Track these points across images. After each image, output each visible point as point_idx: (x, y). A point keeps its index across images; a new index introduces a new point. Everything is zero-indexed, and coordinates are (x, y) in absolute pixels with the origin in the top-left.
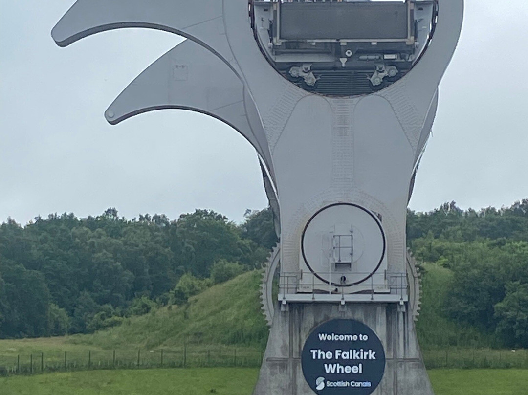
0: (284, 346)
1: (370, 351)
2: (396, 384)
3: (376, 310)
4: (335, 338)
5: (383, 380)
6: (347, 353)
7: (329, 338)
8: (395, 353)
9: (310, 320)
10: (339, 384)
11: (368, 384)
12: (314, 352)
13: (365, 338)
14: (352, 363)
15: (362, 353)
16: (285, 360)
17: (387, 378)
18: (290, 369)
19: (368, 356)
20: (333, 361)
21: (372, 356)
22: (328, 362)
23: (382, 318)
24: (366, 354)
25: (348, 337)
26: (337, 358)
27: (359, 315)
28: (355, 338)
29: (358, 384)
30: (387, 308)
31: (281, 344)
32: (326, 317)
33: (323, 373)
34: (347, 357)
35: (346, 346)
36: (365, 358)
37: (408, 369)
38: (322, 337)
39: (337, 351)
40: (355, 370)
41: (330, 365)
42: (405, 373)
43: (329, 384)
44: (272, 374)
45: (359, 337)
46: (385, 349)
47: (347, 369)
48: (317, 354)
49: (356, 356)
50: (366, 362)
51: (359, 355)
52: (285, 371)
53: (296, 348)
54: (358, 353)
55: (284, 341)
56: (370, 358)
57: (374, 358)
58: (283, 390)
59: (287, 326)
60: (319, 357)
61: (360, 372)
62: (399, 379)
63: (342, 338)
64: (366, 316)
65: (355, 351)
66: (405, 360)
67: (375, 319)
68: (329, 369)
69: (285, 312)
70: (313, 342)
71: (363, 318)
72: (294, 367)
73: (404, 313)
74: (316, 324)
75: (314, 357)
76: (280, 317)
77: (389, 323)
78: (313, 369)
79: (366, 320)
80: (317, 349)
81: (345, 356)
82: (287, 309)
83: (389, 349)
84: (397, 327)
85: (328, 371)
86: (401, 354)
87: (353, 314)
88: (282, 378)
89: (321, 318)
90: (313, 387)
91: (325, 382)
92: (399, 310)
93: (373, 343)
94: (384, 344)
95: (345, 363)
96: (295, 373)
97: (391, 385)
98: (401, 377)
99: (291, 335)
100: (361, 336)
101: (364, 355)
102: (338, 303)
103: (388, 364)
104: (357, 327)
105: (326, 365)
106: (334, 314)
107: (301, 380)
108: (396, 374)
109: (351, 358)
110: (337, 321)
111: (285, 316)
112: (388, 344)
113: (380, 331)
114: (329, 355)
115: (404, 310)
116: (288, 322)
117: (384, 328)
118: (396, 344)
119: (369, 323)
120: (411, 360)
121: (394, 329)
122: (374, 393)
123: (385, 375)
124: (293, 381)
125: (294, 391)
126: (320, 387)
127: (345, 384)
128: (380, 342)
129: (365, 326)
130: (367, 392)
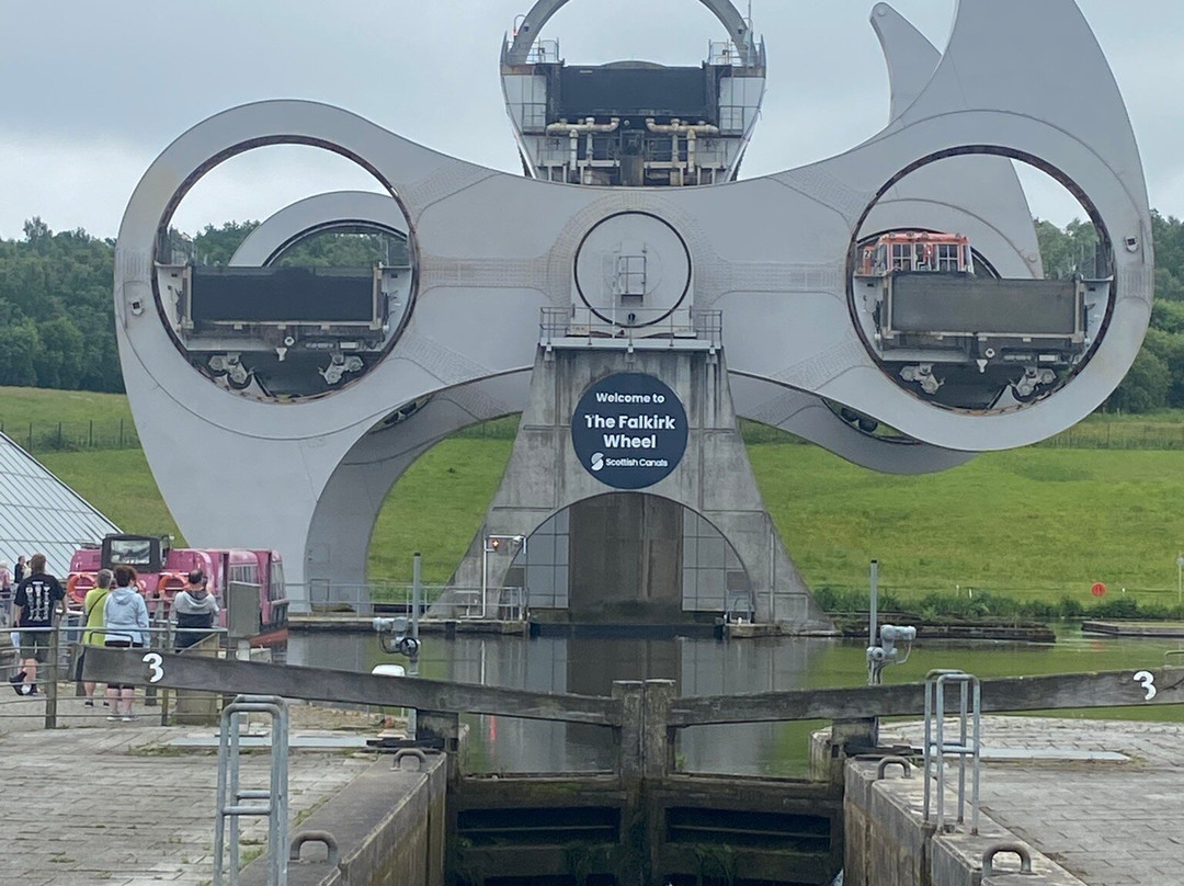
0: (547, 411)
1: (667, 417)
2: (702, 463)
3: (676, 360)
4: (618, 398)
5: (685, 458)
6: (635, 420)
7: (611, 398)
8: (702, 420)
9: (584, 373)
10: (623, 462)
11: (663, 463)
13: (661, 399)
14: (642, 433)
15: (656, 421)
16: (549, 429)
17: (690, 454)
18: (556, 442)
19: (664, 424)
20: (615, 431)
21: (669, 424)
22: (609, 432)
23: (684, 371)
24: (661, 421)
25: (638, 397)
26: (621, 426)
27: (653, 368)
28: (647, 399)
29: (651, 463)
30: (692, 358)
31: (544, 406)
32: (607, 370)
34: (636, 426)
35: (634, 410)
36: (661, 427)
37: (718, 442)
38: (601, 398)
39: (621, 417)
40: (647, 443)
41: (612, 437)
42: (715, 448)
44: (532, 448)
45: (652, 398)
46: (688, 415)
47: (636, 442)
49: (647, 424)
50: (661, 433)
51: (652, 423)
52: (549, 444)
53: (564, 412)
54: (651, 420)
55: (548, 403)
56: (667, 427)
57: (673, 427)
58: (546, 469)
59: (553, 381)
60: (597, 426)
61: (653, 446)
62: (706, 456)
63: (628, 399)
64: (662, 369)
65: (646, 417)
66: (715, 430)
67: (675, 373)
68: (610, 441)
69: (550, 362)
70: (588, 405)
71: (658, 372)
72: (562, 439)
73: (715, 365)
74: (593, 379)
75: (590, 425)
76: (543, 370)
77: (694, 379)
79: (663, 375)
81: (633, 423)
82: (553, 359)
83: (693, 415)
84: (705, 385)
86: (710, 423)
87: (645, 365)
88: (548, 453)
89: (599, 372)
90: (588, 466)
92: (708, 361)
94: (687, 408)
95: (632, 434)
96: (562, 446)
97: (695, 465)
98: (709, 454)
99: (558, 395)
100: (655, 396)
101: (659, 423)
102: (623, 351)
103: (694, 437)
104: (650, 384)
105: (606, 436)
106: (619, 366)
107: (571, 456)
108: (702, 451)
109: (641, 427)
111: (550, 368)
112: (693, 408)
113: (682, 391)
114: (610, 423)
115: (715, 361)
116: (553, 376)
117: (688, 386)
118: (703, 408)
119: (667, 381)
120: (724, 430)
121: (700, 387)
122: (672, 476)
123: (688, 451)
124: (560, 458)
125: (561, 473)
126: (598, 466)
127: (631, 463)
128: (681, 406)
129: (661, 383)
130: (662, 473)
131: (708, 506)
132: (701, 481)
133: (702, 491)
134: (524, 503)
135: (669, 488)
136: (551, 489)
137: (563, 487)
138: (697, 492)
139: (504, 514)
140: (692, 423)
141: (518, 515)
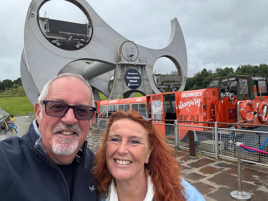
0: (120, 76)
2: (144, 85)
3: (139, 67)
4: (131, 74)
9: (126, 69)
10: (133, 85)
11: (138, 85)
12: (127, 77)
13: (137, 74)
14: (135, 80)
16: (121, 79)
20: (131, 79)
21: (139, 78)
23: (140, 69)
27: (136, 68)
28: (135, 74)
29: (137, 85)
31: (120, 75)
32: (129, 69)
33: (129, 82)
34: (134, 78)
35: (134, 76)
38: (129, 73)
39: (132, 77)
40: (136, 81)
42: (145, 82)
43: (131, 85)
44: (119, 82)
47: (134, 81)
48: (128, 77)
50: (138, 80)
51: (136, 78)
53: (123, 76)
55: (120, 74)
58: (121, 86)
63: (133, 74)
64: (137, 69)
68: (131, 81)
69: (120, 67)
70: (127, 75)
72: (123, 81)
74: (127, 70)
75: (127, 78)
77: (142, 70)
78: (127, 81)
80: (128, 76)
83: (142, 77)
84: (143, 72)
85: (130, 82)
86: (144, 78)
87: (134, 68)
88: (121, 83)
89: (128, 69)
90: (128, 85)
91: (130, 84)
92: (143, 67)
93: (139, 75)
94: (141, 75)
95: (134, 80)
97: (143, 85)
98: (145, 83)
99: (122, 73)
103: (142, 80)
104: (136, 71)
106: (131, 68)
107: (125, 84)
108: (144, 82)
110: (131, 70)
111: (120, 68)
112: (142, 75)
113: (140, 72)
114: (130, 78)
115: (144, 67)
116: (121, 69)
117: (141, 71)
118: (143, 75)
119: (138, 70)
120: (146, 79)
121: (142, 72)
122: (140, 87)
123: (142, 83)
124: (123, 84)
125: (124, 87)
126: (129, 85)
127: (134, 85)
128: (140, 75)
129: (137, 71)
130: (138, 87)
131: (145, 92)
132: (144, 87)
133: (144, 89)
134: (118, 92)
135: (139, 89)
136: (122, 90)
137: (124, 89)
138: (143, 89)
139: (115, 94)
140: (142, 78)
141: (117, 95)
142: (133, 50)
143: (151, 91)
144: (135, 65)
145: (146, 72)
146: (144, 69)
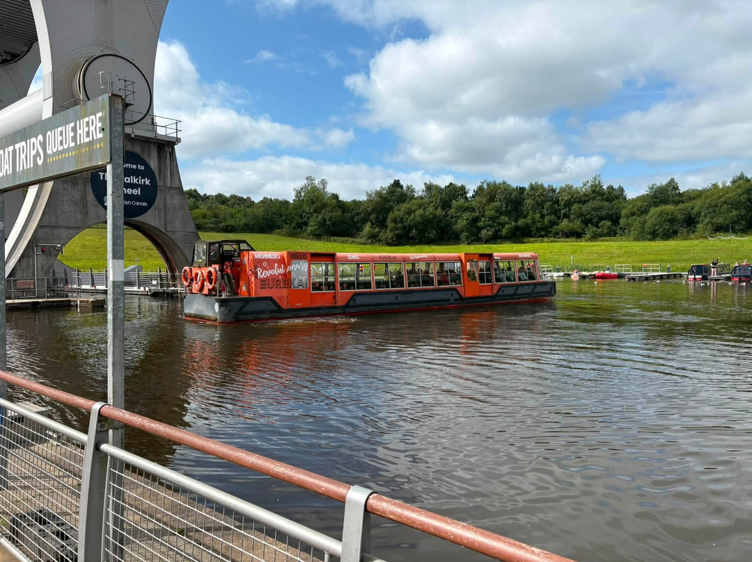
1: (146, 178)
2: (165, 206)
3: (148, 147)
5: (156, 201)
6: (129, 178)
8: (164, 182)
11: (145, 204)
13: (142, 168)
14: (132, 186)
15: (140, 180)
16: (76, 178)
17: (159, 200)
18: (80, 187)
19: (144, 182)
21: (147, 182)
23: (154, 154)
24: (143, 180)
25: (129, 165)
27: (137, 149)
28: (135, 167)
29: (138, 204)
30: (158, 147)
34: (129, 181)
37: (173, 195)
40: (136, 192)
42: (171, 197)
44: (65, 189)
45: (137, 167)
46: (157, 178)
47: (129, 191)
49: (135, 181)
50: (143, 187)
51: (138, 181)
52: (76, 188)
54: (137, 179)
56: (146, 184)
57: (149, 184)
58: (75, 203)
61: (139, 194)
62: (167, 201)
64: (142, 151)
65: (134, 177)
66: (171, 188)
67: (149, 154)
71: (140, 151)
72: (85, 185)
75: (102, 179)
77: (160, 158)
79: (142, 154)
81: (127, 180)
83: (160, 179)
84: (165, 162)
86: (168, 183)
87: (133, 147)
88: (76, 194)
90: (102, 202)
92: (166, 149)
94: (157, 174)
95: (127, 186)
96: (85, 189)
97: (162, 206)
98: (169, 201)
100: (139, 166)
101: (142, 181)
103: (161, 190)
104: (136, 159)
107: (91, 197)
108: (165, 198)
109: (132, 182)
112: (160, 175)
113: (153, 164)
115: (170, 150)
117: (156, 161)
118: (165, 175)
119: (145, 157)
120: (176, 188)
121: (163, 163)
122: (150, 212)
123: (158, 198)
124: (84, 197)
125: (85, 205)
127: (127, 203)
128: (153, 173)
129: (142, 158)
130: (144, 210)
131: (169, 229)
132: (165, 215)
133: (166, 221)
134: (61, 224)
135: (149, 218)
136: (79, 216)
137: (87, 214)
138: (163, 221)
139: (47, 230)
140: (160, 183)
141: (57, 231)
142: (130, 88)
143: (190, 230)
144: (133, 136)
145: (175, 165)
146: (168, 155)
